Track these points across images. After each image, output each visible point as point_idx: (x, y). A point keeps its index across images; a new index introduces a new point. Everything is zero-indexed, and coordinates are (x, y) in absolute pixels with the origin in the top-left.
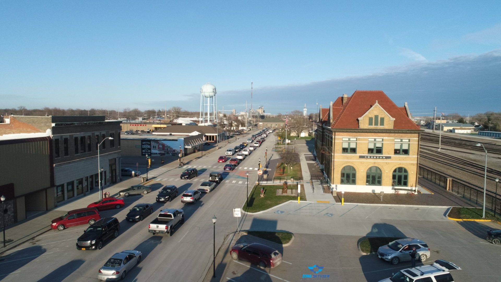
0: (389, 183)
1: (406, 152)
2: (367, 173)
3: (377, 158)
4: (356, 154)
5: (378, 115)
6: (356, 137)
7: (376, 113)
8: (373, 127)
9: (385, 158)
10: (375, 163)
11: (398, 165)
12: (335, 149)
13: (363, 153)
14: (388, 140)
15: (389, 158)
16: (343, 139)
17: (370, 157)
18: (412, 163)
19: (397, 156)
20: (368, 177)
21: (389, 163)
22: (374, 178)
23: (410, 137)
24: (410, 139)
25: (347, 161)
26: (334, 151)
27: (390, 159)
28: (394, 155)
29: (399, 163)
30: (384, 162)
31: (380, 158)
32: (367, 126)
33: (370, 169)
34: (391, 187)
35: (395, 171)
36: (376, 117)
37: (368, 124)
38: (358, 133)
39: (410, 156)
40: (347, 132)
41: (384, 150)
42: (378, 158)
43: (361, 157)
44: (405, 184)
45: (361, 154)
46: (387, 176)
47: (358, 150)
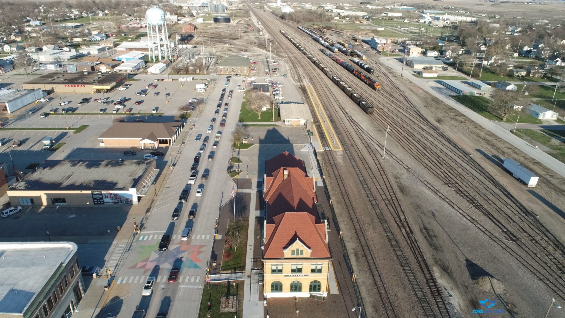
0: (306, 290)
1: (320, 271)
2: (291, 285)
3: (298, 276)
4: (282, 273)
5: (299, 249)
6: (282, 263)
8: (295, 256)
9: (304, 276)
10: (296, 279)
11: (314, 279)
13: (288, 273)
14: (306, 264)
15: (307, 275)
17: (293, 276)
18: (324, 278)
19: (313, 274)
20: (291, 287)
21: (307, 278)
22: (296, 287)
23: (323, 262)
25: (276, 279)
26: (265, 272)
28: (311, 273)
30: (303, 278)
31: (300, 276)
33: (294, 282)
34: (309, 293)
35: (311, 283)
36: (297, 250)
37: (291, 255)
38: (283, 260)
39: (322, 274)
40: (274, 260)
41: (303, 270)
43: (286, 276)
44: (319, 289)
45: (286, 273)
46: (306, 287)
47: (283, 271)
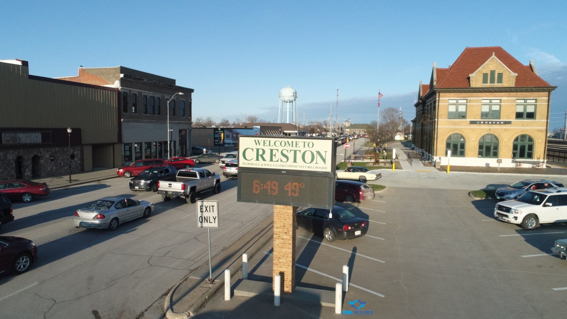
0: (507, 154)
1: (531, 116)
2: (480, 143)
3: (492, 123)
4: (466, 119)
5: (495, 71)
6: (466, 98)
7: (492, 68)
8: (488, 85)
9: (503, 123)
10: (490, 130)
11: (521, 131)
12: (439, 114)
13: (475, 118)
14: (508, 101)
15: (509, 123)
16: (449, 101)
17: (484, 122)
18: (539, 129)
19: (520, 120)
20: (481, 147)
21: (508, 130)
22: (488, 149)
23: (538, 97)
24: (538, 98)
25: (455, 128)
26: (438, 116)
27: (510, 125)
28: (516, 119)
29: (521, 129)
30: (501, 129)
31: (497, 124)
32: (480, 84)
33: (483, 137)
34: (511, 160)
35: (516, 139)
36: (493, 72)
37: (482, 82)
38: (468, 93)
39: (537, 120)
40: (454, 92)
41: (503, 114)
42: (494, 123)
43: (472, 123)
44: (530, 156)
45: (472, 119)
46: (506, 146)
47: (468, 114)
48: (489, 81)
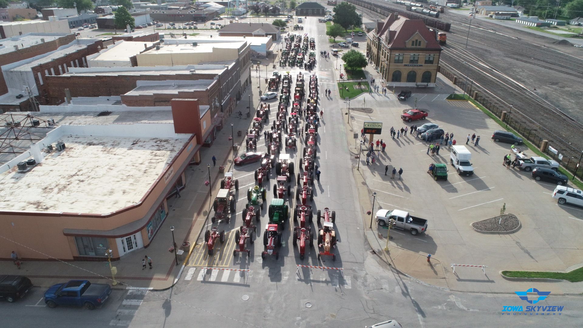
0: (420, 80)
5: (418, 39)
8: (414, 47)
10: (413, 69)
11: (426, 70)
12: (390, 60)
16: (396, 54)
17: (410, 65)
18: (434, 68)
24: (435, 54)
25: (397, 68)
27: (422, 66)
32: (410, 46)
35: (424, 73)
39: (434, 65)
40: (398, 50)
41: (419, 61)
46: (419, 77)
47: (404, 61)
48: (414, 45)
